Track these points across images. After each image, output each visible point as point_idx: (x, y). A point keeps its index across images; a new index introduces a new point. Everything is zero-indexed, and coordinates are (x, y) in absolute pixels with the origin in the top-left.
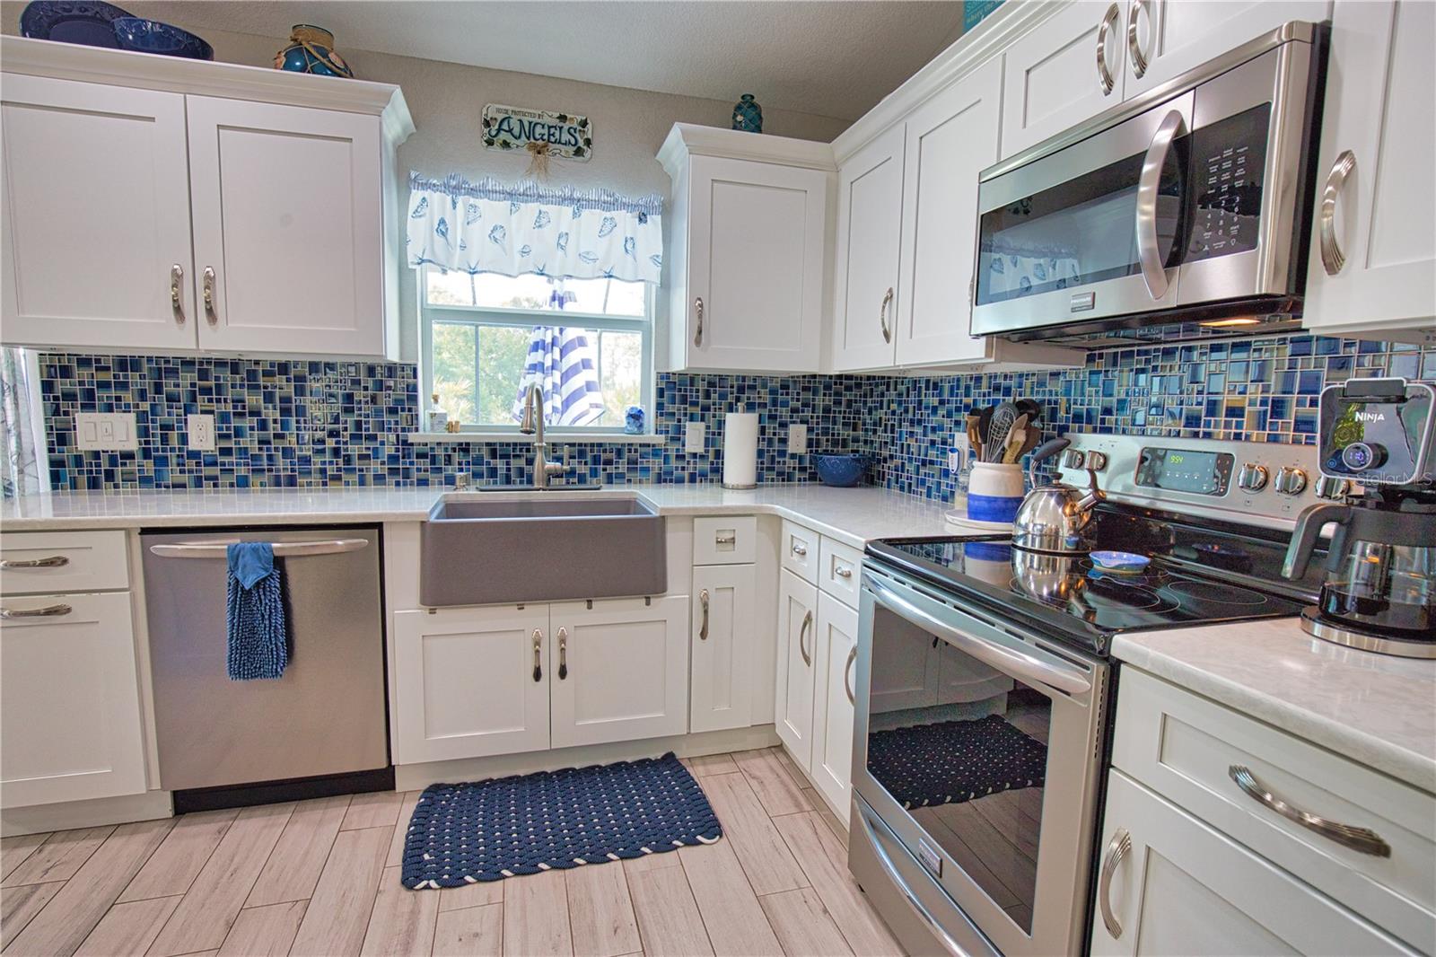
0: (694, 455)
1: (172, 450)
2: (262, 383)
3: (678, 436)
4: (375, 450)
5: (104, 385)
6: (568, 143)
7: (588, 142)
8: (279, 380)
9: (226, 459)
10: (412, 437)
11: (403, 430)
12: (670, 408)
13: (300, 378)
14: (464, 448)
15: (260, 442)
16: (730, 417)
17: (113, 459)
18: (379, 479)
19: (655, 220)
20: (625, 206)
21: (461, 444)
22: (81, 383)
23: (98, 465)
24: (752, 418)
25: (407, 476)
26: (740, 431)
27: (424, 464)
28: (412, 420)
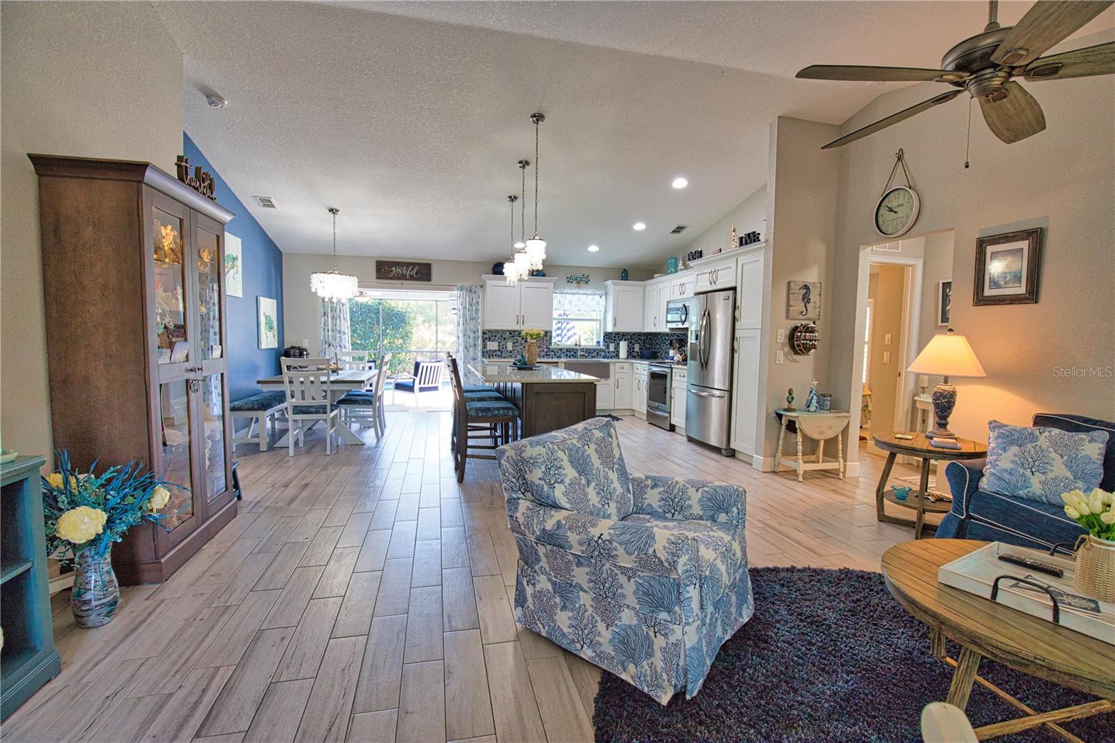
0: (612, 352)
1: (504, 349)
3: (608, 347)
4: (543, 350)
5: (492, 336)
6: (584, 281)
7: (589, 280)
10: (551, 347)
11: (549, 345)
12: (606, 340)
14: (561, 350)
15: (521, 348)
16: (621, 342)
17: (493, 351)
18: (543, 356)
19: (604, 297)
20: (597, 294)
21: (559, 349)
22: (489, 336)
23: (490, 353)
24: (626, 342)
26: (623, 345)
27: (553, 353)
28: (550, 343)
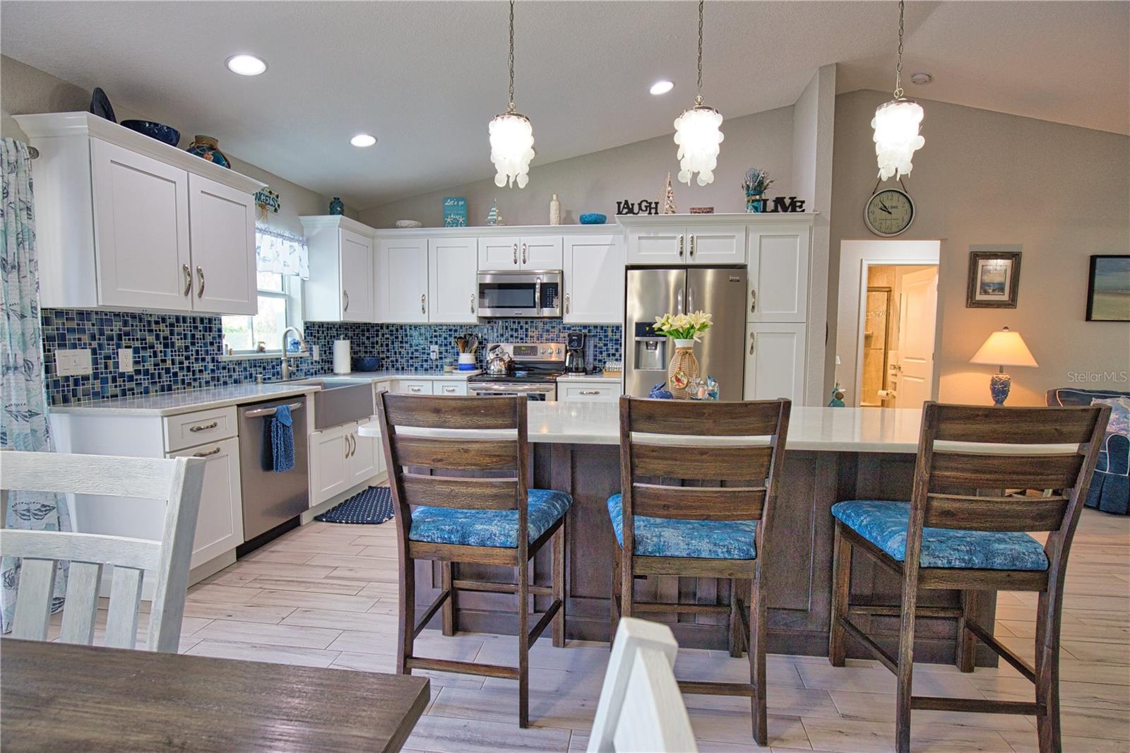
0: (316, 362)
1: (111, 373)
2: (154, 328)
3: (310, 352)
4: (205, 366)
5: (71, 330)
6: (272, 205)
7: (279, 206)
8: (162, 326)
9: (138, 377)
10: (220, 358)
11: (216, 354)
12: (308, 339)
13: (172, 325)
14: (239, 363)
15: (155, 365)
16: (336, 342)
17: (76, 382)
18: (209, 383)
19: (306, 247)
20: (295, 240)
21: (238, 361)
22: (58, 329)
23: (68, 386)
25: (218, 381)
26: (342, 350)
27: (225, 373)
28: (220, 348)
